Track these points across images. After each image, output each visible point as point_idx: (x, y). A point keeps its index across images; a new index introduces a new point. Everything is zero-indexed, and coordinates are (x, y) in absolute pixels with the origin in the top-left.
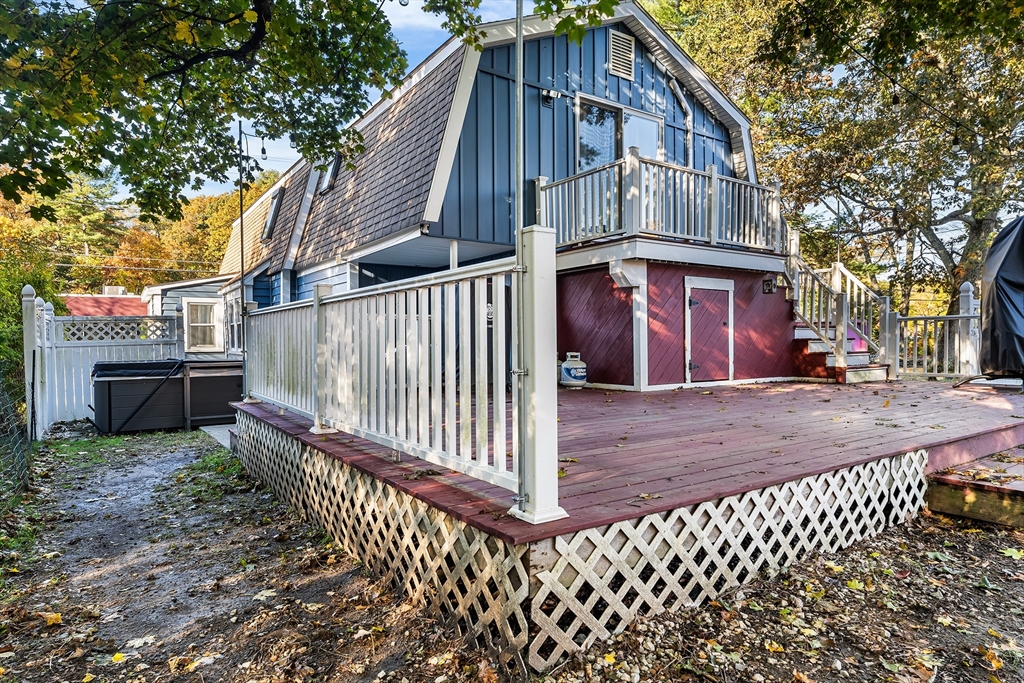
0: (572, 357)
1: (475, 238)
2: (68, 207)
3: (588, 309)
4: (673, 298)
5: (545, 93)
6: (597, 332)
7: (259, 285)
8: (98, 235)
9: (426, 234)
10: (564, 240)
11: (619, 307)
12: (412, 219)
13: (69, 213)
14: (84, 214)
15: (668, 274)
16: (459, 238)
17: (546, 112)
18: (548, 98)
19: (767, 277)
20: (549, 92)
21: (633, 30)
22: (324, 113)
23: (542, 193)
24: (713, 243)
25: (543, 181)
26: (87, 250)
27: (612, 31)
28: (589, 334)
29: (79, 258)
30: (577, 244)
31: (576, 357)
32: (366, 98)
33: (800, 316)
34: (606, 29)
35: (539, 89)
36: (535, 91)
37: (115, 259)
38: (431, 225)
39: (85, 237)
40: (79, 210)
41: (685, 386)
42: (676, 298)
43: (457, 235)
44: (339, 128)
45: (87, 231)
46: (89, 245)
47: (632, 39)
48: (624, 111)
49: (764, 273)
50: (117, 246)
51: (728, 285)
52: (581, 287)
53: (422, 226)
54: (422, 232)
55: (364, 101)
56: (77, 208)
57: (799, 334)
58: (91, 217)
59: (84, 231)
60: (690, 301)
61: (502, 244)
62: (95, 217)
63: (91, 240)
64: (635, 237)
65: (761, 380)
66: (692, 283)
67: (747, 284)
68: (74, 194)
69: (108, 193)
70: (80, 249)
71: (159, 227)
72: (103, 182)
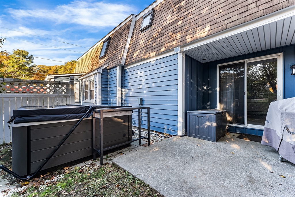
2: (18, 65)
7: (104, 73)
8: (27, 73)
13: (19, 67)
14: (23, 67)
29: (21, 78)
39: (23, 73)
40: (22, 66)
45: (24, 71)
46: (24, 75)
62: (26, 68)
68: (20, 62)
69: (30, 62)
70: (22, 76)
71: (44, 72)
72: (29, 59)
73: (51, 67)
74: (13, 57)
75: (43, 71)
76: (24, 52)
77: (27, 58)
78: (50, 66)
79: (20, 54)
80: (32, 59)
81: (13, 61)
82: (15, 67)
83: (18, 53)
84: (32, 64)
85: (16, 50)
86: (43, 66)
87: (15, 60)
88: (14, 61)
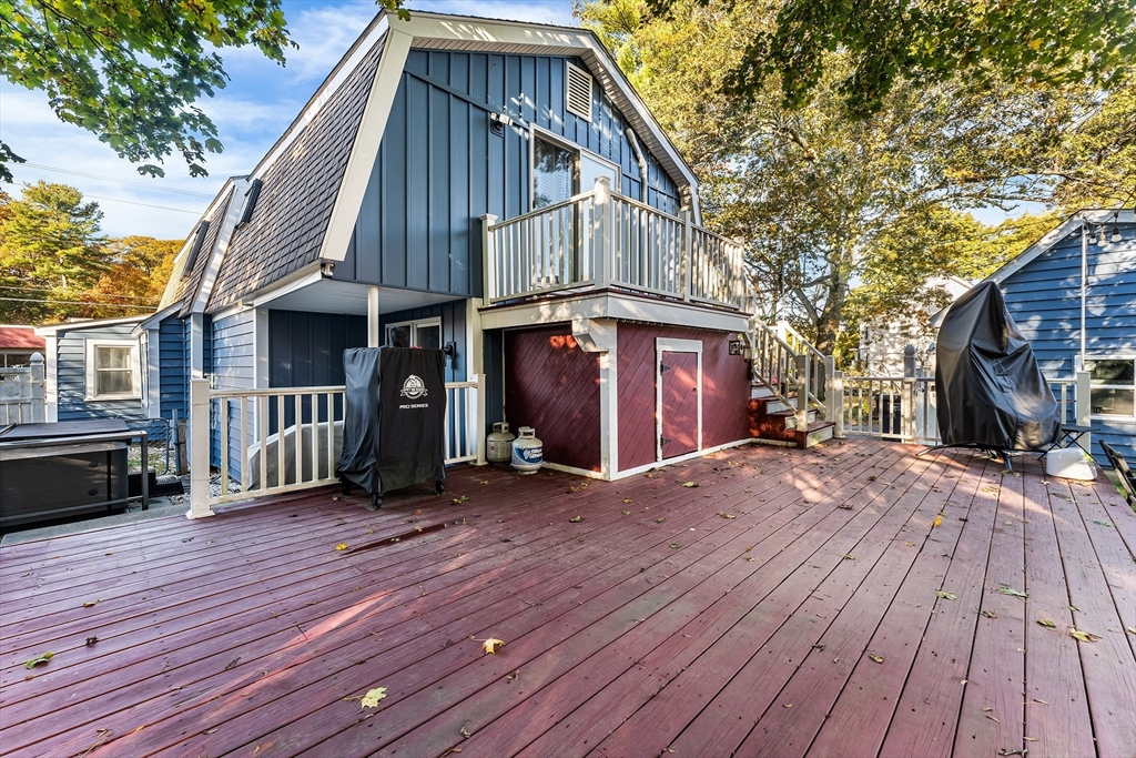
0: (525, 434)
1: (402, 285)
2: (44, 241)
3: (544, 374)
4: (644, 363)
5: (493, 117)
6: (555, 403)
7: (166, 329)
8: (77, 269)
9: (330, 277)
10: (516, 291)
11: (582, 374)
12: (309, 255)
13: (44, 247)
14: (62, 248)
15: (639, 335)
16: (380, 284)
17: (495, 141)
18: (497, 125)
19: (730, 337)
20: (498, 116)
21: (591, 68)
22: (145, 82)
23: (490, 234)
24: (687, 300)
25: (491, 220)
26: (65, 282)
27: (569, 64)
28: (545, 404)
29: (55, 290)
30: (531, 296)
31: (531, 434)
32: (219, 68)
33: (758, 376)
34: (563, 60)
35: (487, 111)
36: (483, 114)
37: (95, 292)
38: (335, 265)
39: (62, 270)
40: (56, 244)
41: (656, 465)
42: (647, 363)
43: (378, 281)
44: (177, 111)
45: (65, 264)
46: (66, 278)
47: (590, 77)
48: (582, 152)
49: (726, 333)
50: (98, 279)
51: (696, 346)
52: (536, 348)
53: (323, 266)
54: (323, 274)
55: (217, 72)
56: (54, 242)
57: (756, 394)
58: (69, 252)
59: (62, 265)
60: (662, 366)
61: (440, 293)
62: (73, 251)
63: (70, 274)
64: (606, 290)
65: (725, 446)
66: (665, 345)
67: (714, 344)
68: (50, 229)
69: (88, 229)
70: (56, 281)
71: (149, 264)
72: (83, 219)
73: (173, 244)
74: (22, 212)
75: (143, 258)
76: (63, 193)
77: (75, 215)
78: (171, 239)
79: (48, 199)
80: (95, 216)
81: (21, 226)
82: (30, 248)
83: (43, 195)
84: (96, 235)
85: (35, 184)
86: (145, 241)
87: (29, 223)
88: (28, 228)
